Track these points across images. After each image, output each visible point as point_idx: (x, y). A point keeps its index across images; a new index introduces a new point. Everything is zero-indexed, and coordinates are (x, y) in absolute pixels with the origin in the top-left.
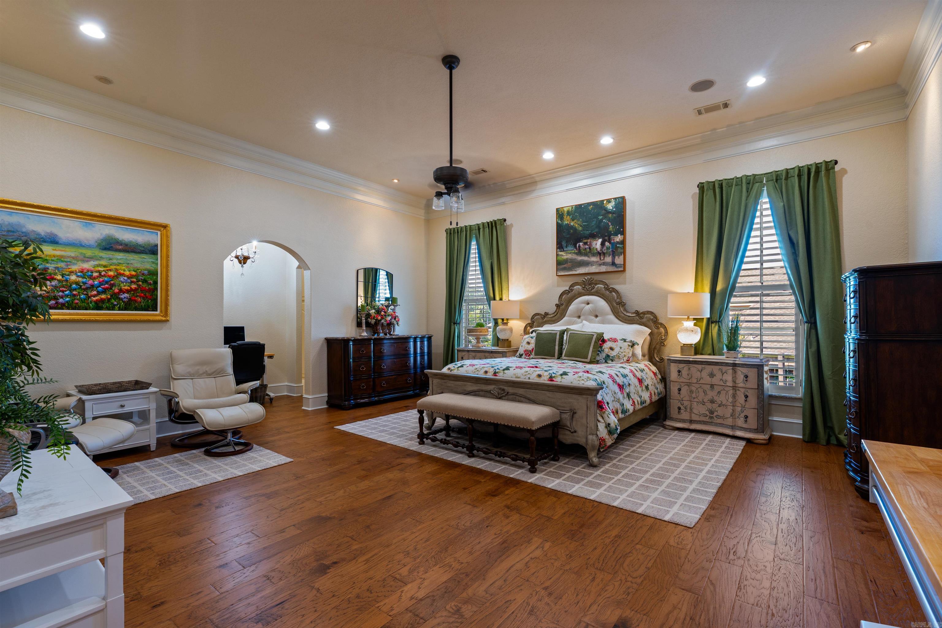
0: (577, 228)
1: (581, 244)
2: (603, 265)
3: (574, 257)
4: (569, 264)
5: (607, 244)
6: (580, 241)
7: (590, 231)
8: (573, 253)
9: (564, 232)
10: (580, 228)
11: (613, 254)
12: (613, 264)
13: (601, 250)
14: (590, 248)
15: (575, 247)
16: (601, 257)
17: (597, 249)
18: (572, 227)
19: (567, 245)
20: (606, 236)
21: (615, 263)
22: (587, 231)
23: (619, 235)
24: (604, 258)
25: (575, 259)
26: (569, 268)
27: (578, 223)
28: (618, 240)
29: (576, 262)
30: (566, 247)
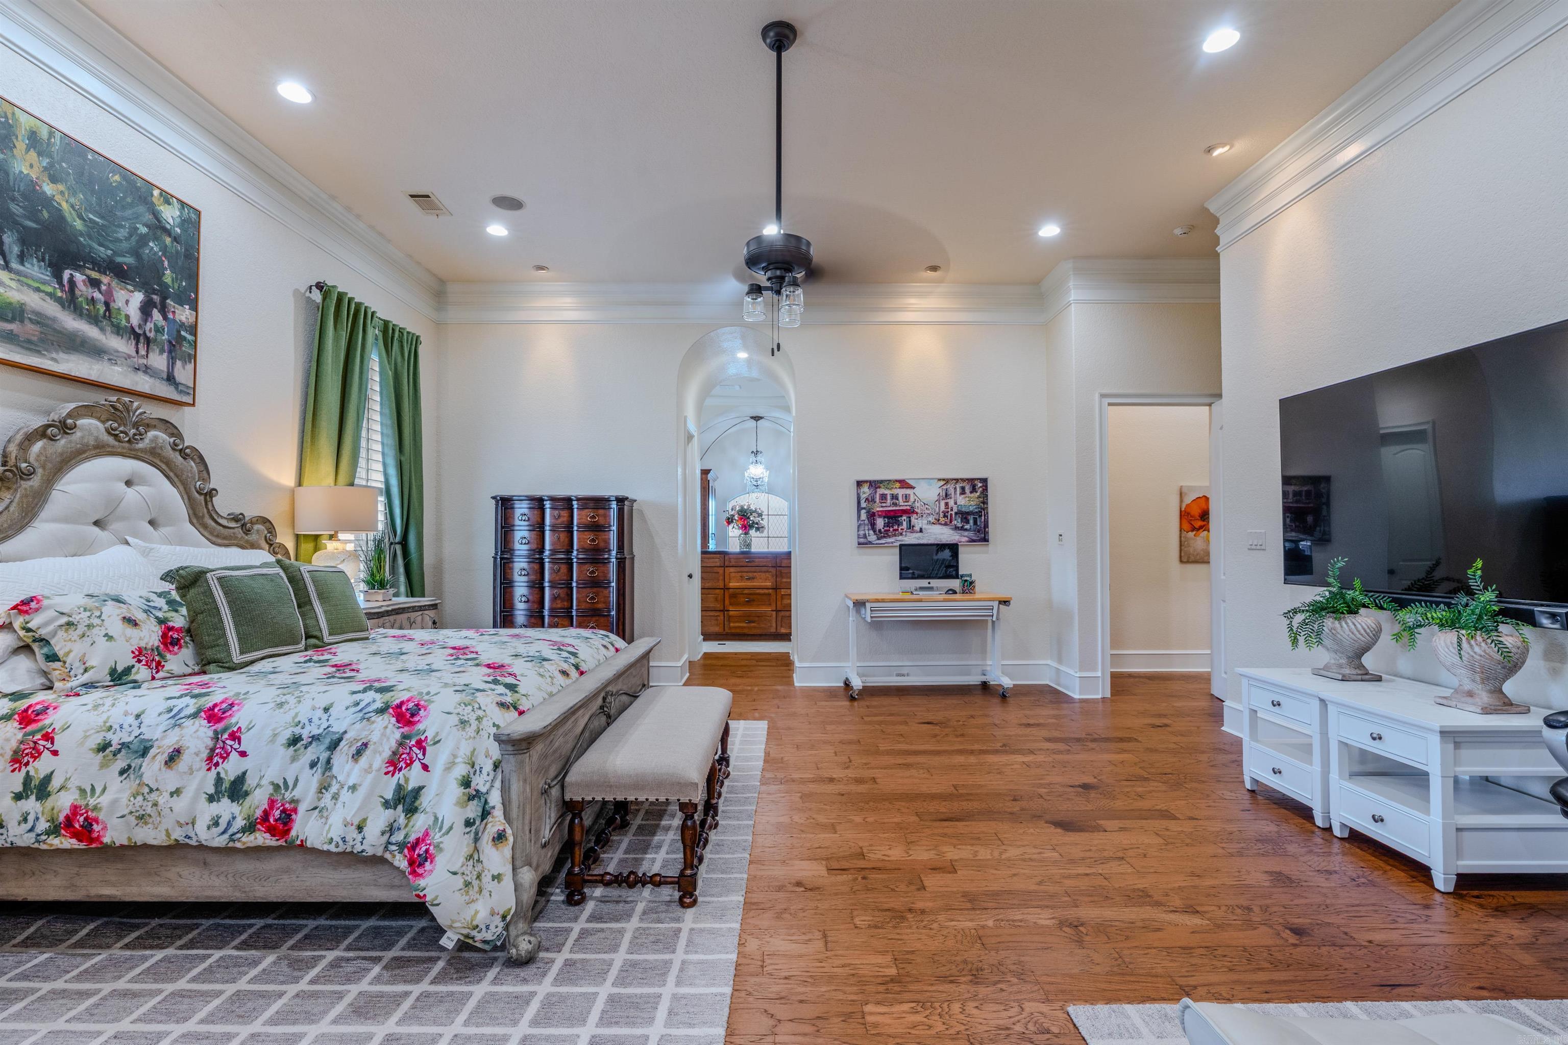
0: (67, 215)
1: (79, 277)
2: (145, 372)
3: (52, 309)
4: (29, 326)
5: (156, 315)
6: (77, 268)
7: (109, 252)
8: (48, 294)
9: (13, 199)
10: (78, 224)
11: (170, 352)
12: (170, 379)
13: (140, 326)
14: (107, 304)
15: (58, 277)
16: (141, 346)
17: (127, 317)
18: (47, 201)
19: (22, 252)
20: (154, 292)
21: (174, 378)
22: (101, 245)
23: (187, 307)
24: (147, 351)
25: (54, 320)
26: (29, 341)
27: (72, 200)
28: (183, 319)
29: (55, 330)
30: (22, 258)
